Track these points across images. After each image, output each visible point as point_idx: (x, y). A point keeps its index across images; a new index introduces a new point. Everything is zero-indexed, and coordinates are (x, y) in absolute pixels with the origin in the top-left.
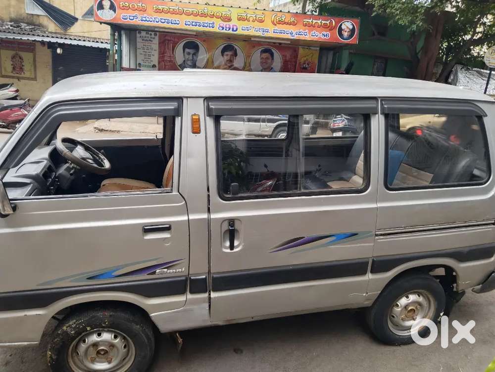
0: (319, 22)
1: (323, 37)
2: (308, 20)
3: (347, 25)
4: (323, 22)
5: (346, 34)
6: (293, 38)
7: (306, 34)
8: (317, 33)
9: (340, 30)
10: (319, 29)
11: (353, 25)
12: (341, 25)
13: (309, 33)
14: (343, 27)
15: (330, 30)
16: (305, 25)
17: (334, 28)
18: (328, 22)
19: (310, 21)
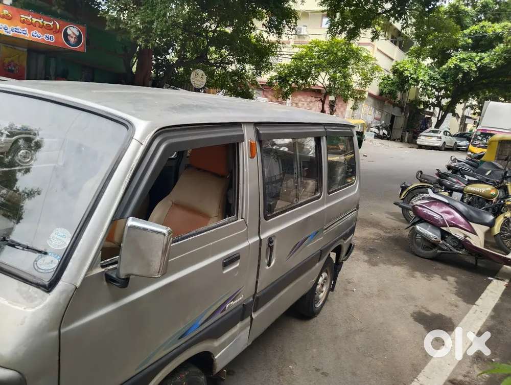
0: (40, 21)
1: (46, 39)
2: (26, 17)
3: (73, 31)
4: (46, 23)
5: (72, 40)
6: (6, 34)
7: (25, 32)
8: (38, 34)
9: (66, 35)
10: (41, 29)
11: (80, 32)
12: (66, 29)
13: (29, 33)
14: (69, 32)
15: (54, 33)
16: (23, 22)
17: (58, 32)
18: (51, 24)
19: (29, 18)
